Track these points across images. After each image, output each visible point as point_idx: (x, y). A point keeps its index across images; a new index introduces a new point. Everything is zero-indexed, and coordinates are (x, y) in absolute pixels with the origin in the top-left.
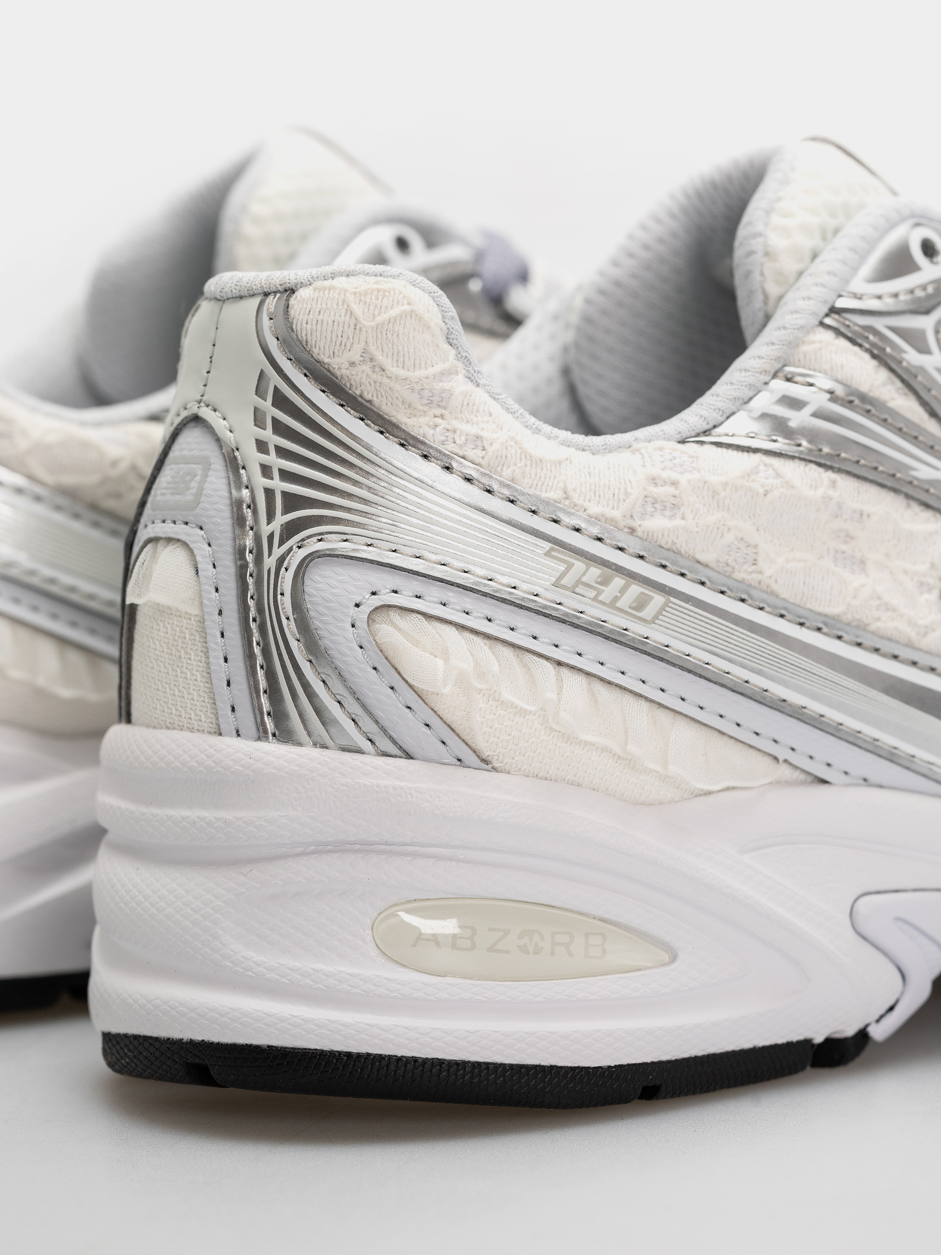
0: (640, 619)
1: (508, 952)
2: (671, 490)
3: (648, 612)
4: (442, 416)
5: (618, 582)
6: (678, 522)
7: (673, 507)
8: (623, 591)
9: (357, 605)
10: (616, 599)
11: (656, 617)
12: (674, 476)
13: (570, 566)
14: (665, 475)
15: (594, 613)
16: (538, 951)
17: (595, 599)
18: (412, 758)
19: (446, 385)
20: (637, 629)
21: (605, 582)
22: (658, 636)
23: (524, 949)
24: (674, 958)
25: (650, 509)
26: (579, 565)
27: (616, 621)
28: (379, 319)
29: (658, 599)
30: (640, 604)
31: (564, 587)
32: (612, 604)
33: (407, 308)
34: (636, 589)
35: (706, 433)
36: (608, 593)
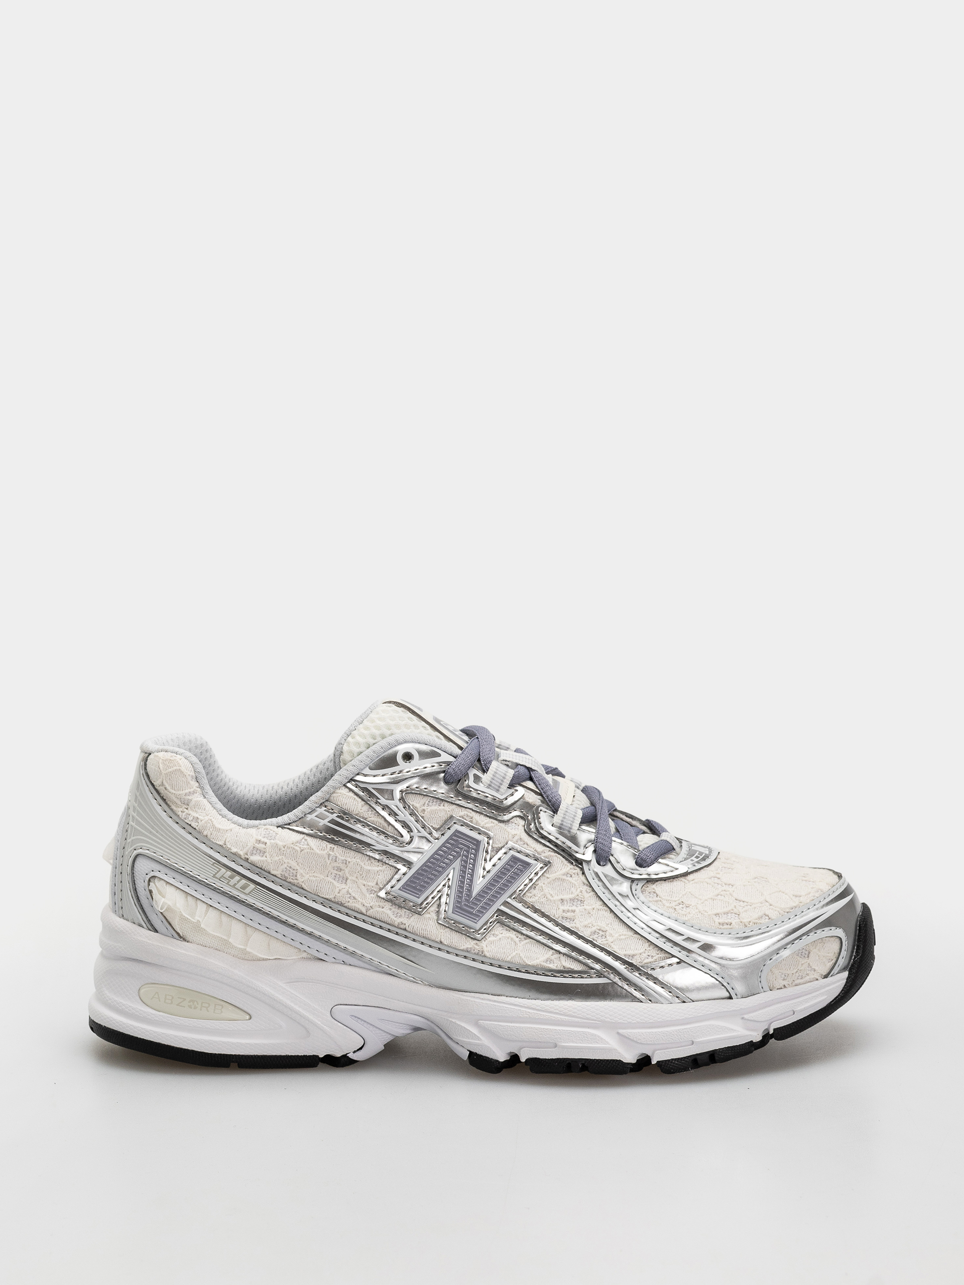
0: (243, 892)
1: (184, 1007)
2: (263, 846)
3: (247, 890)
4: (187, 809)
5: (237, 878)
6: (264, 858)
7: (262, 852)
8: (238, 882)
9: (147, 874)
10: (235, 884)
11: (250, 893)
12: (265, 840)
13: (220, 870)
14: (263, 840)
15: (227, 889)
16: (195, 1008)
17: (228, 883)
18: (157, 932)
19: (190, 798)
20: (242, 897)
21: (232, 877)
22: (250, 900)
23: (190, 1007)
24: (250, 1018)
25: (255, 852)
26: (223, 870)
27: (235, 893)
28: (167, 771)
29: (252, 886)
30: (244, 887)
31: (217, 878)
32: (234, 886)
33: (178, 768)
34: (244, 881)
35: (289, 824)
36: (233, 882)
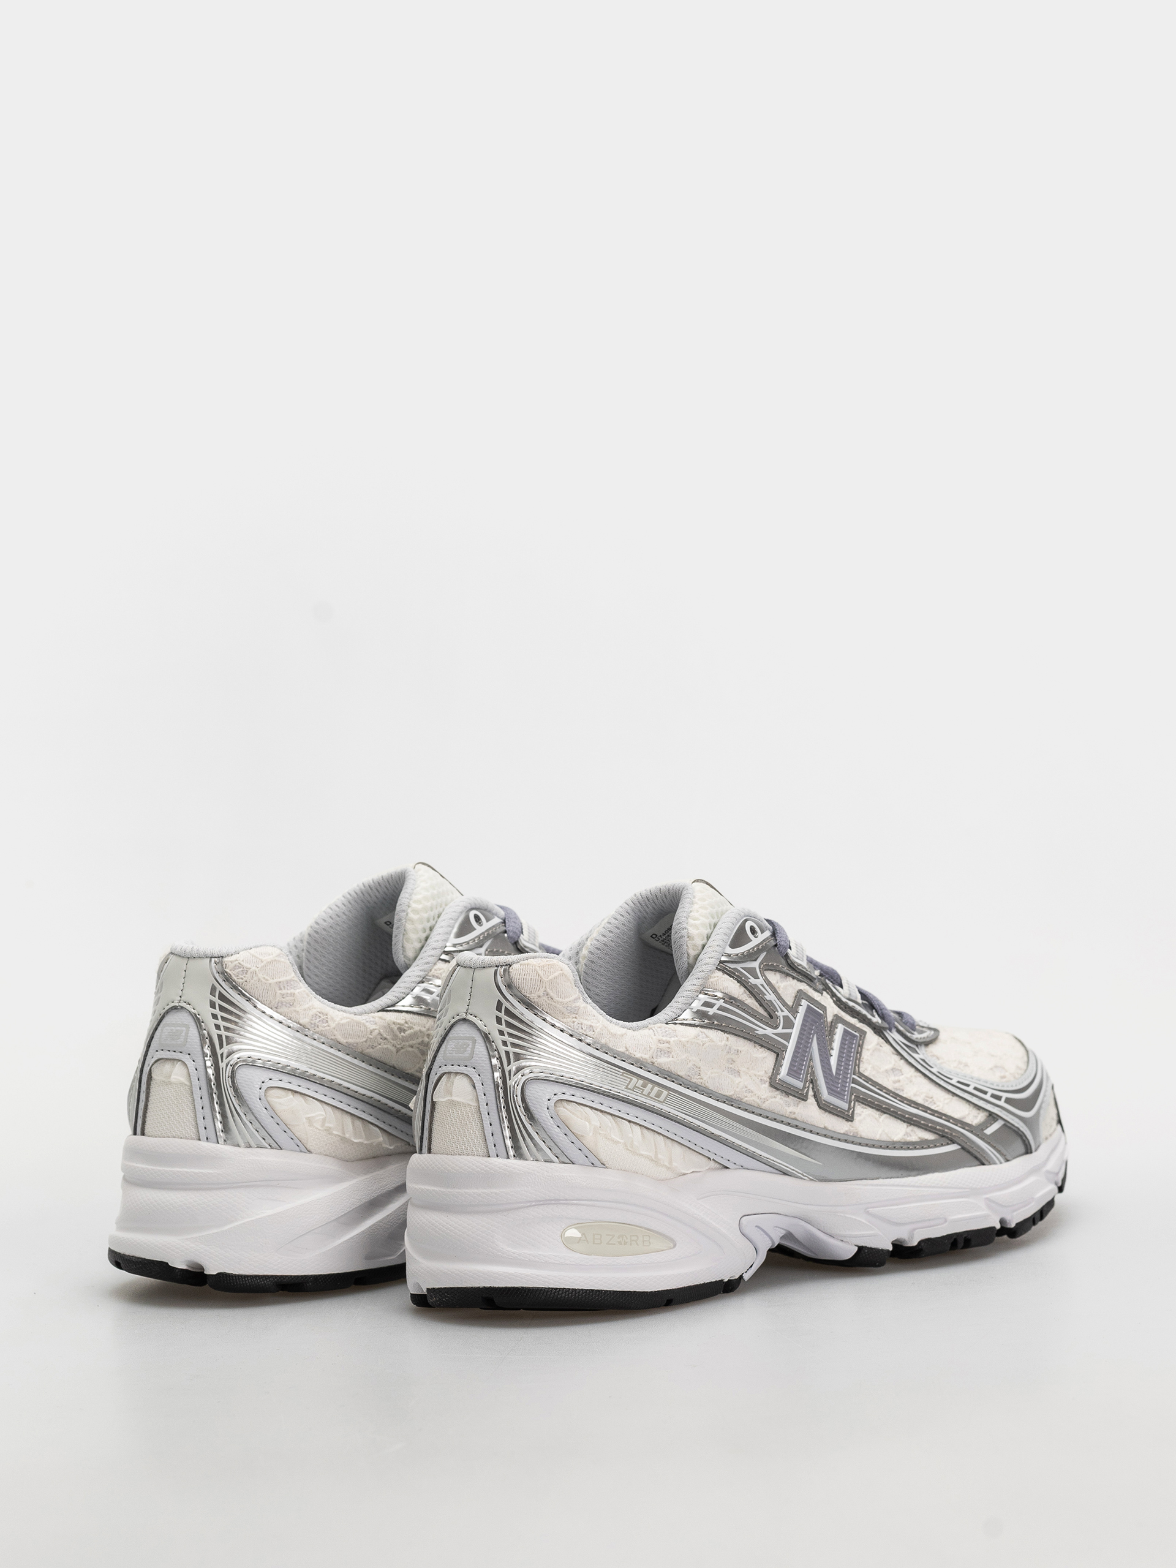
0: (659, 1101)
1: (614, 1244)
2: (666, 1045)
3: (662, 1098)
4: (576, 1018)
5: (650, 1086)
6: (671, 1059)
7: (669, 1052)
8: (652, 1089)
9: (549, 1100)
10: (650, 1093)
11: (665, 1100)
12: (668, 1039)
13: (631, 1079)
14: (664, 1039)
15: (641, 1099)
16: (625, 1244)
17: (642, 1093)
18: (574, 1164)
19: (577, 1004)
20: (658, 1105)
21: (644, 1086)
22: (665, 1108)
23: (620, 1243)
24: (675, 1246)
25: (659, 1054)
26: (635, 1079)
27: (650, 1102)
28: (550, 977)
29: (665, 1093)
30: (658, 1095)
31: (630, 1089)
32: (648, 1095)
33: (560, 972)
34: (656, 1089)
35: (676, 1019)
36: (647, 1090)
